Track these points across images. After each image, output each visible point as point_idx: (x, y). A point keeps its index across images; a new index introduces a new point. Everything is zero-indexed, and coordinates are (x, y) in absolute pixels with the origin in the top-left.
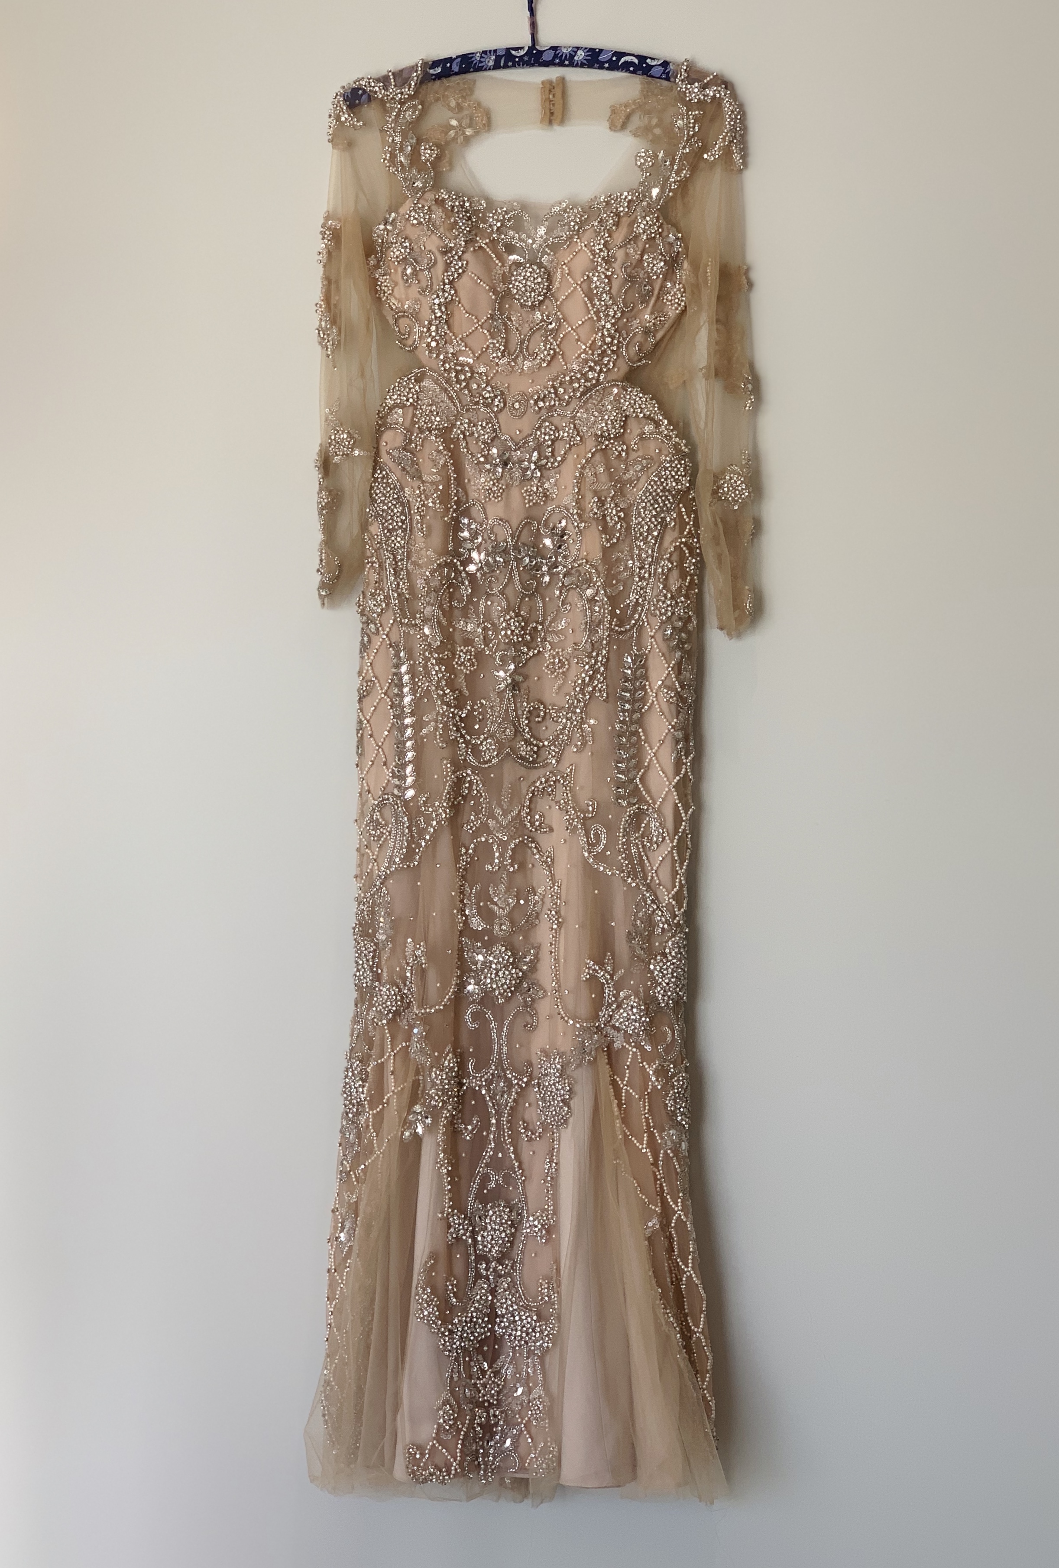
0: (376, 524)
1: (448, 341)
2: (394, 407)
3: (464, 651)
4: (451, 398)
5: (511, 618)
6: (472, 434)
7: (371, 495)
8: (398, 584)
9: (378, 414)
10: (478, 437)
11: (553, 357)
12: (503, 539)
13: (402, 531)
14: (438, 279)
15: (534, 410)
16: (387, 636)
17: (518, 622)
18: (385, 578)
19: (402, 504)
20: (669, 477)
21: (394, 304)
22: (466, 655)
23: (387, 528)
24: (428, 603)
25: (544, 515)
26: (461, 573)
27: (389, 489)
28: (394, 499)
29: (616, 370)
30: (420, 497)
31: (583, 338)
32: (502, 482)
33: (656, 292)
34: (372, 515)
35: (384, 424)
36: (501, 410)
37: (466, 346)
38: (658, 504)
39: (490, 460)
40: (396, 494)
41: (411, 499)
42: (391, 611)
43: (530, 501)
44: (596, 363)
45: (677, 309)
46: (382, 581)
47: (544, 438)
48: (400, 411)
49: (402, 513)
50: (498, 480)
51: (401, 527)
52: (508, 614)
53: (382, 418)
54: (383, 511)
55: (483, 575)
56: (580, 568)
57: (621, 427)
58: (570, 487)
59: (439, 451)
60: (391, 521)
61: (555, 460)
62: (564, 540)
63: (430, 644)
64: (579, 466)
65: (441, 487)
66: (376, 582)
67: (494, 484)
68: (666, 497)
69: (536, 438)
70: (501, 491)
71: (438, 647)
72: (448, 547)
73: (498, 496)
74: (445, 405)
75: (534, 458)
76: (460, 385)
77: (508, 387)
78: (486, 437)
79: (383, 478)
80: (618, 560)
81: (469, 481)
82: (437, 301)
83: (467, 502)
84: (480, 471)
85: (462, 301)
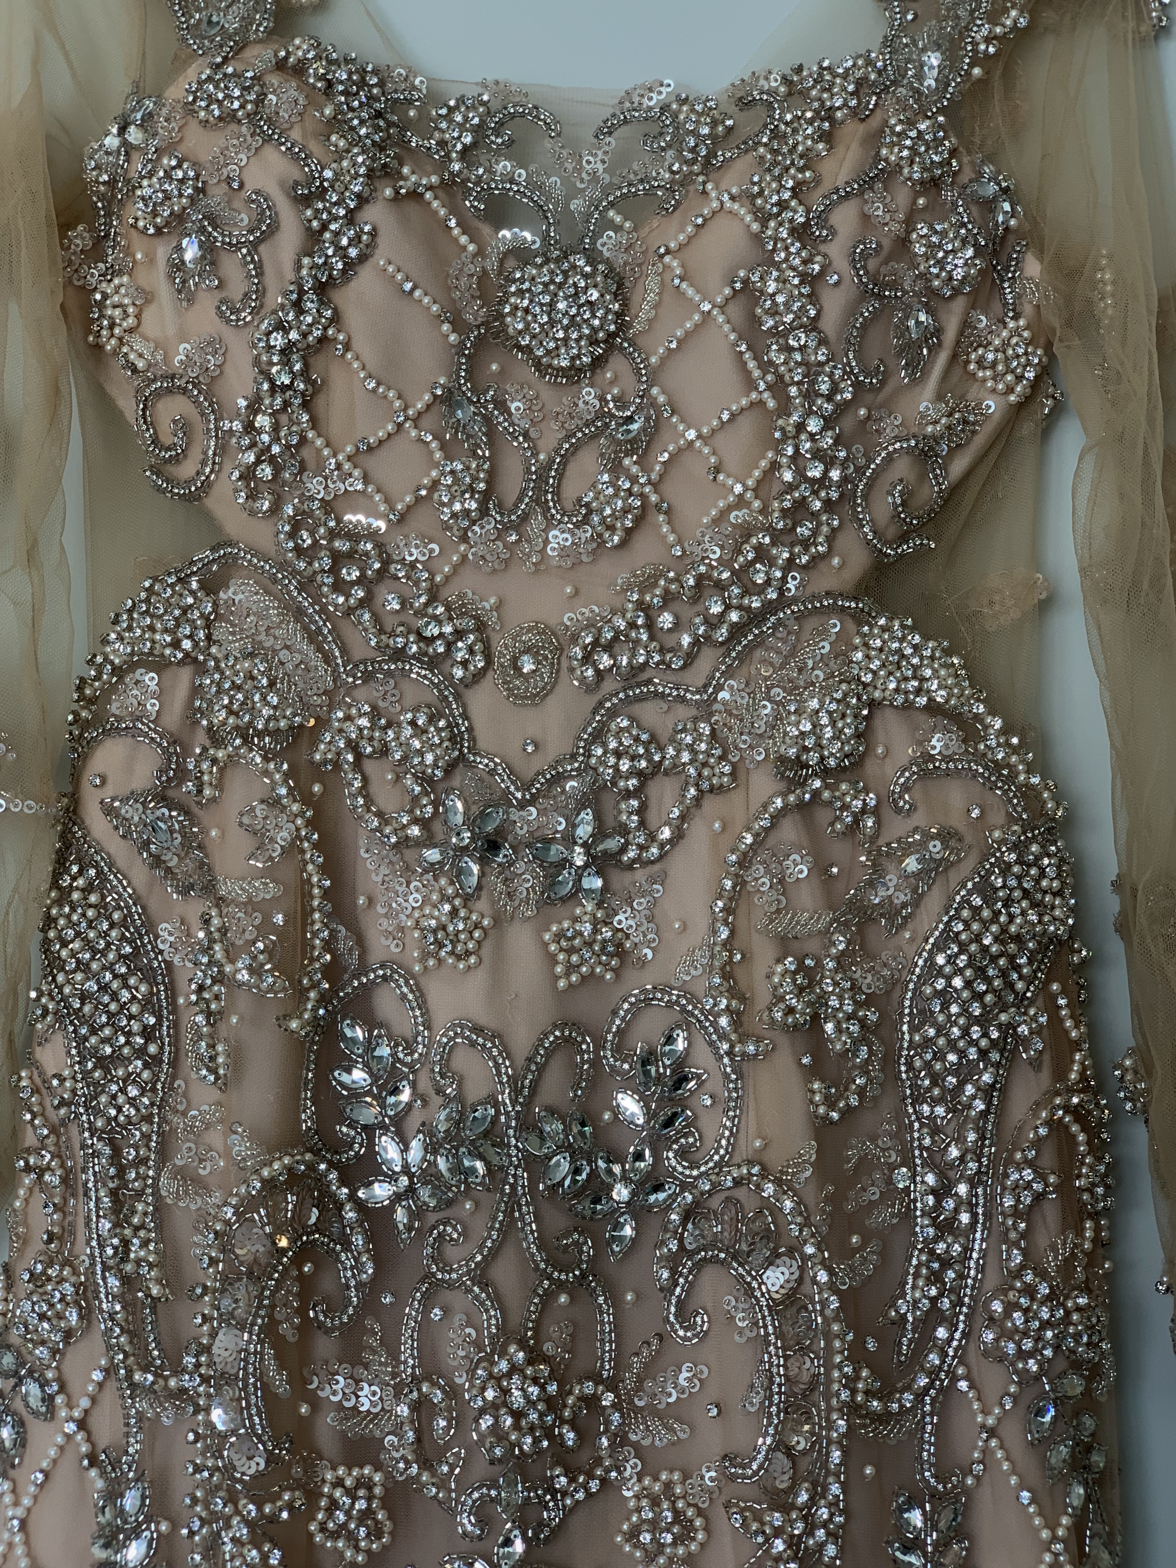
0: (59, 1039)
1: (311, 463)
2: (132, 666)
3: (348, 1483)
4: (313, 637)
5: (514, 1369)
6: (384, 751)
7: (46, 943)
8: (126, 1243)
9: (80, 689)
10: (405, 758)
11: (638, 521)
12: (483, 1093)
13: (146, 1065)
14: (280, 274)
15: (583, 680)
16: (82, 1424)
17: (535, 1381)
18: (81, 1222)
19: (149, 975)
20: (1017, 894)
21: (141, 356)
22: (354, 1498)
23: (94, 1053)
24: (227, 1319)
25: (615, 1013)
26: (340, 1207)
27: (105, 926)
28: (121, 957)
29: (836, 561)
30: (207, 950)
31: (732, 462)
32: (482, 905)
33: (950, 335)
34: (46, 1012)
35: (98, 720)
36: (479, 676)
37: (366, 479)
38: (988, 980)
39: (440, 836)
40: (130, 942)
41: (177, 960)
42: (96, 1342)
43: (571, 968)
44: (777, 538)
45: (1010, 390)
46: (73, 1233)
47: (616, 767)
48: (150, 679)
49: (147, 1004)
50: (467, 899)
51: (140, 1052)
52: (503, 1353)
53: (91, 701)
54: (84, 997)
55: (412, 1215)
56: (741, 1193)
57: (858, 736)
58: (701, 924)
59: (273, 803)
60: (107, 1031)
61: (652, 837)
62: (683, 1099)
63: (229, 1468)
64: (734, 858)
65: (279, 919)
66: (51, 1238)
67: (454, 912)
68: (1012, 958)
69: (588, 766)
70: (476, 934)
71: (258, 1476)
72: (299, 1122)
73: (468, 953)
74: (298, 657)
75: (584, 831)
76: (348, 596)
77: (498, 607)
78: (429, 758)
79: (87, 890)
80: (865, 1164)
81: (371, 901)
82: (278, 340)
83: (363, 969)
84: (408, 869)
85: (356, 344)
